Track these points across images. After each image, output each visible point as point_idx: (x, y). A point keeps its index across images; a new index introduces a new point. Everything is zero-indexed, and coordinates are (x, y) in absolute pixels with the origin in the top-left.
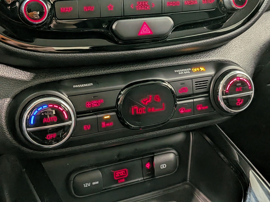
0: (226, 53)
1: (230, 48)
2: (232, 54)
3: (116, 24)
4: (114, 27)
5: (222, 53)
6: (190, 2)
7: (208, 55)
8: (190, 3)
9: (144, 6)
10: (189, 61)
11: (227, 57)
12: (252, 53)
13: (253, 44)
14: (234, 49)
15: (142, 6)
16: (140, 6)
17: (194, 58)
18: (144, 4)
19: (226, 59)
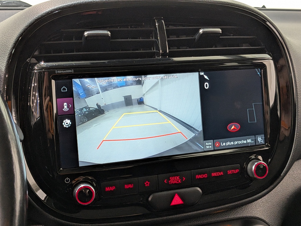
0: (253, 210)
1: (257, 204)
2: (258, 210)
3: (152, 197)
4: (150, 199)
5: (250, 210)
6: (217, 173)
7: (236, 213)
8: (217, 175)
9: (176, 180)
10: (218, 219)
11: (253, 213)
12: (279, 206)
13: (280, 196)
14: (261, 205)
15: (174, 181)
16: (172, 180)
17: (223, 216)
18: (176, 179)
19: (253, 215)
